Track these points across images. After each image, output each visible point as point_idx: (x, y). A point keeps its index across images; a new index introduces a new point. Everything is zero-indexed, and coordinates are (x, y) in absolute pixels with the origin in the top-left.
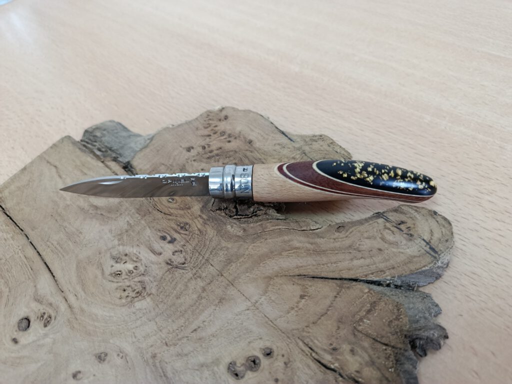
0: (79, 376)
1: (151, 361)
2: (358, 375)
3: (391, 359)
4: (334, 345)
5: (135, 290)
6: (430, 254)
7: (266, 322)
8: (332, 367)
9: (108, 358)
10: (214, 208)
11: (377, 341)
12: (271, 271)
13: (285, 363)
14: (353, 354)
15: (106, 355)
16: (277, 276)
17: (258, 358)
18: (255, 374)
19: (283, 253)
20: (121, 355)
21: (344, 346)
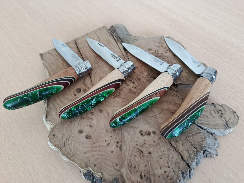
0: (93, 114)
2: (181, 152)
3: (194, 153)
4: (177, 140)
6: (225, 126)
7: (157, 123)
8: (174, 146)
9: (103, 112)
10: (152, 77)
11: (192, 145)
12: (165, 108)
13: (159, 138)
14: (182, 145)
15: (103, 111)
16: (166, 110)
17: (150, 132)
18: (148, 137)
19: (171, 103)
20: (107, 113)
21: (180, 142)
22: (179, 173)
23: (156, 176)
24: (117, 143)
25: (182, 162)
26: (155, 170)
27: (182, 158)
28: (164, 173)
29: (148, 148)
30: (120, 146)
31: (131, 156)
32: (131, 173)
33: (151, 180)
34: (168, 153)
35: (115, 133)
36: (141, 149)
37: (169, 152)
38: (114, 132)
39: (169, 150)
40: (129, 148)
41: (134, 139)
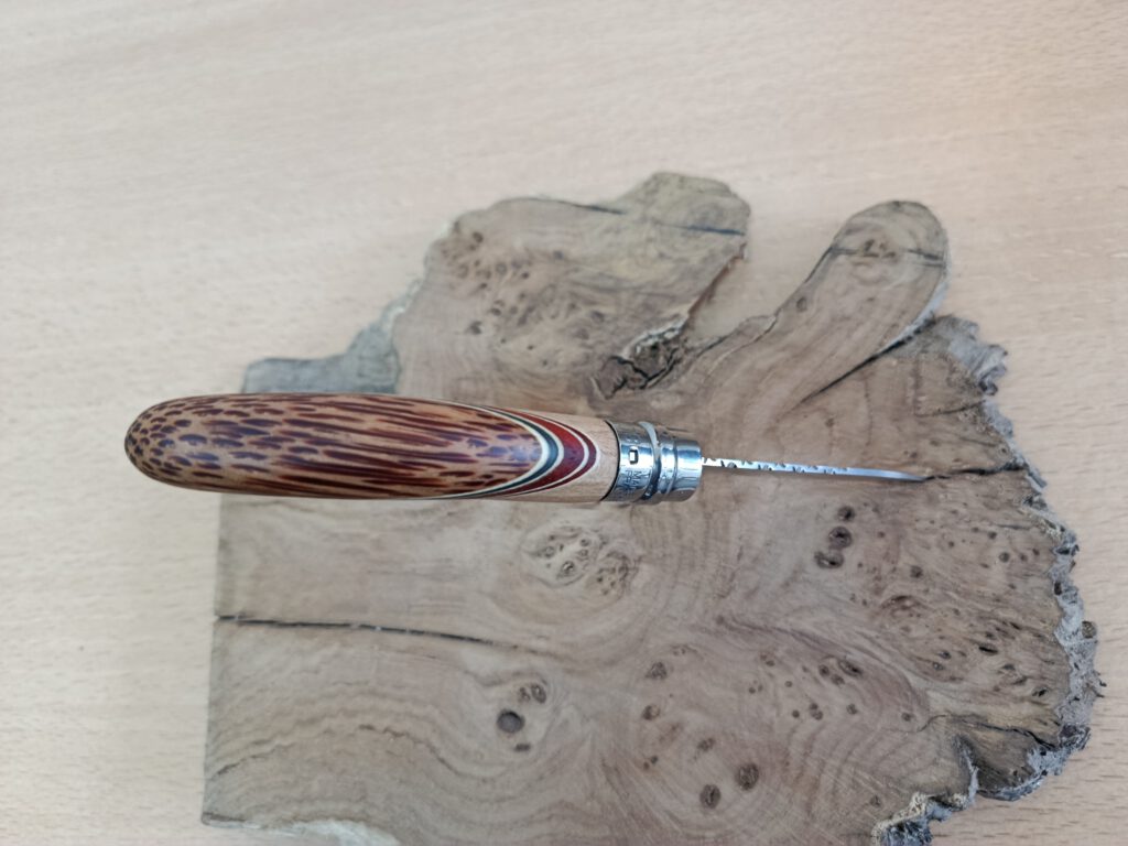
1: (722, 628)
2: (959, 463)
3: (978, 422)
4: (911, 450)
5: (614, 570)
6: (931, 265)
8: (926, 475)
9: (666, 666)
10: (609, 393)
11: (950, 412)
12: (765, 421)
13: (875, 510)
14: (937, 445)
15: (661, 665)
16: (778, 421)
17: (840, 528)
18: (853, 546)
19: (759, 388)
20: (679, 650)
21: (921, 444)
22: (1025, 512)
23: (1005, 597)
24: (824, 671)
25: (992, 481)
26: (982, 589)
27: (982, 472)
28: (1007, 564)
29: (894, 570)
30: (841, 667)
31: (899, 647)
32: (961, 679)
33: (1014, 622)
34: (945, 509)
35: (781, 662)
36: (889, 597)
37: (942, 505)
38: (775, 662)
39: (932, 501)
40: (865, 637)
41: (838, 600)
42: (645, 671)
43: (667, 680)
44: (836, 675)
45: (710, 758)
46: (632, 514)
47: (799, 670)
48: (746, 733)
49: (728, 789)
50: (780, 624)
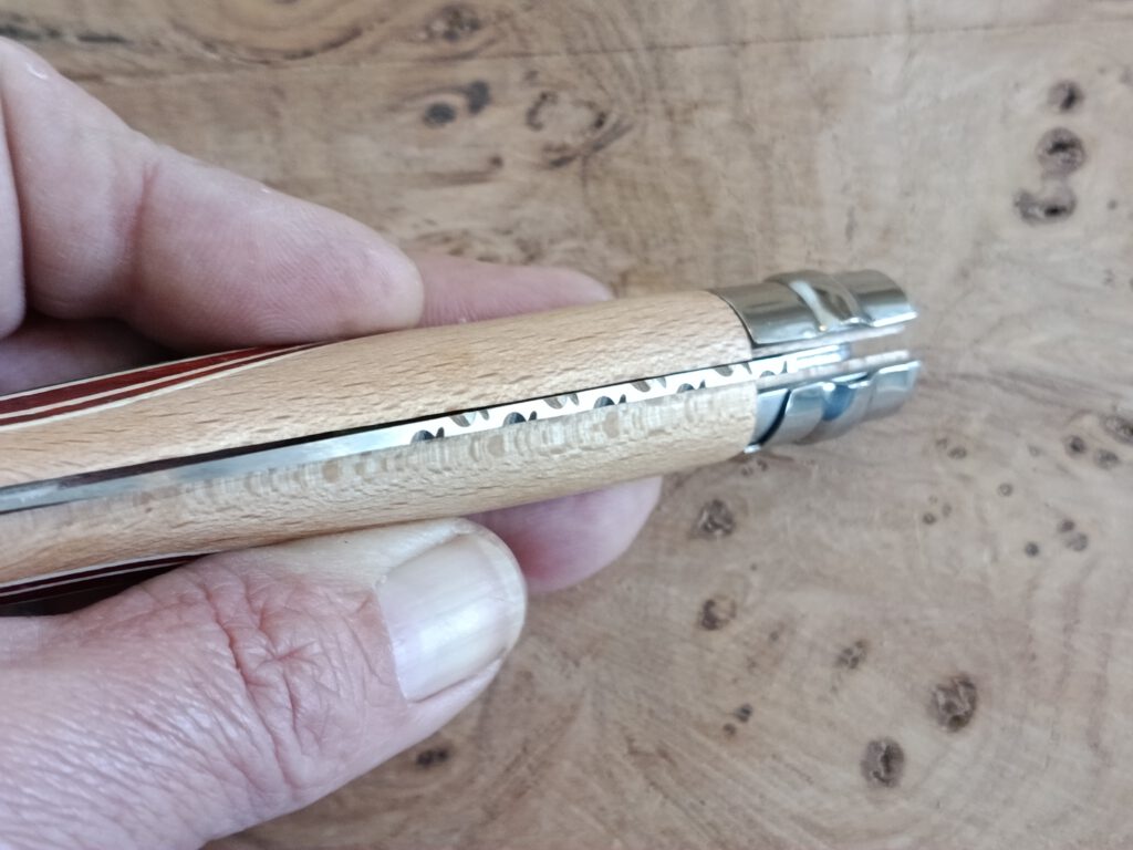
7: (986, 38)
17: (1056, 132)
30: (1108, 430)
35: (979, 446)
38: (968, 447)
42: (685, 525)
43: (738, 536)
44: (1101, 451)
45: (867, 681)
46: (584, 178)
47: (1021, 455)
48: (934, 612)
49: (918, 739)
50: (964, 364)
